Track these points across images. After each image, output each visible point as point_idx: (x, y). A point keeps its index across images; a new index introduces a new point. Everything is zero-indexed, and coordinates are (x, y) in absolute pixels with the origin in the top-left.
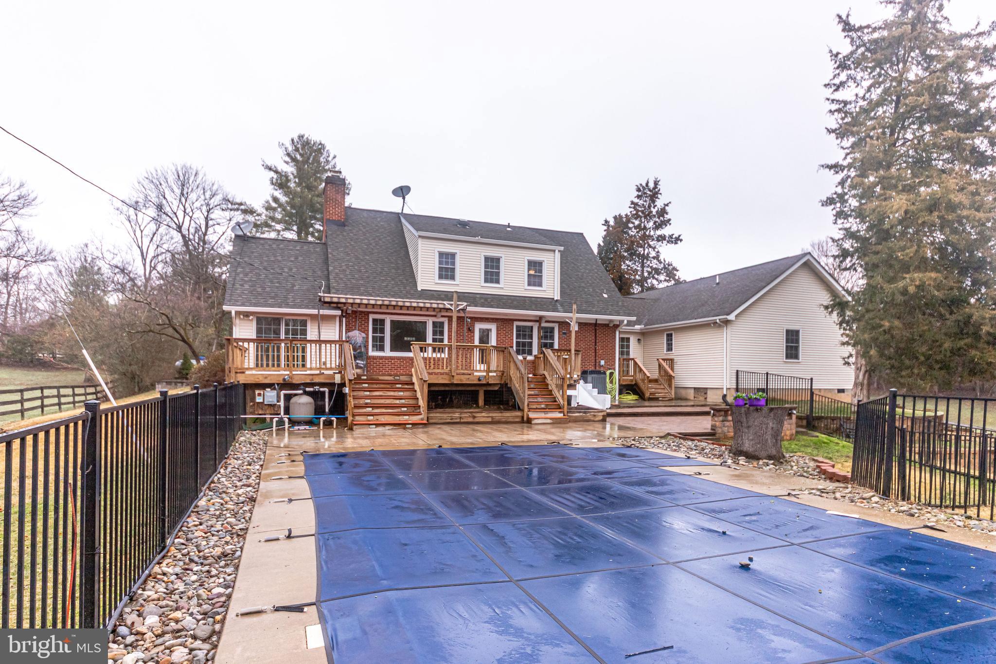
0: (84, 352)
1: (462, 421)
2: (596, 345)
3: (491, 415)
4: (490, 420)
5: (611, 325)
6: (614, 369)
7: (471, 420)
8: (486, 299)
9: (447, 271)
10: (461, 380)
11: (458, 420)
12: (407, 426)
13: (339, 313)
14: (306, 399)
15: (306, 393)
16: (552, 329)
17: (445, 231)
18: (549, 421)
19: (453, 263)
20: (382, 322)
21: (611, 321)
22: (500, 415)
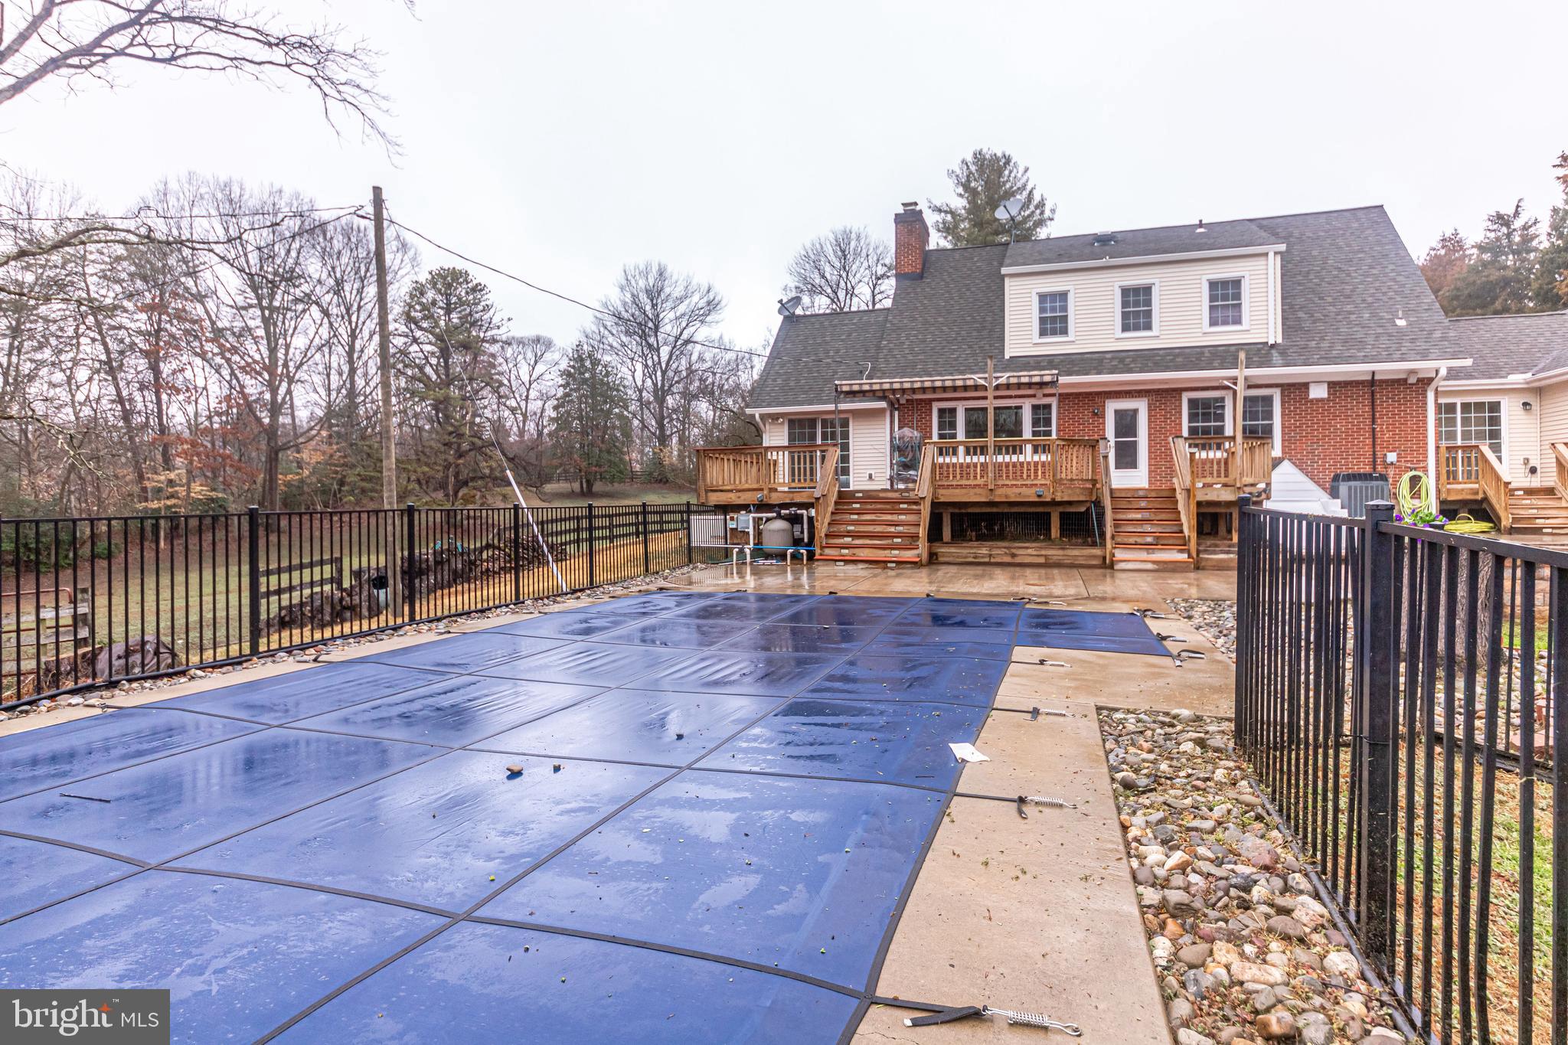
0: (508, 472)
1: (992, 560)
2: (1374, 422)
3: (1043, 552)
4: (1042, 560)
5: (1412, 380)
6: (1425, 470)
7: (1008, 559)
8: (1122, 360)
9: (1054, 322)
10: (1006, 496)
11: (987, 560)
12: (889, 565)
13: (883, 404)
14: (780, 524)
15: (779, 517)
16: (1268, 400)
17: (1060, 258)
18: (1150, 566)
19: (1065, 309)
20: (953, 411)
21: (1412, 372)
22: (1061, 552)
